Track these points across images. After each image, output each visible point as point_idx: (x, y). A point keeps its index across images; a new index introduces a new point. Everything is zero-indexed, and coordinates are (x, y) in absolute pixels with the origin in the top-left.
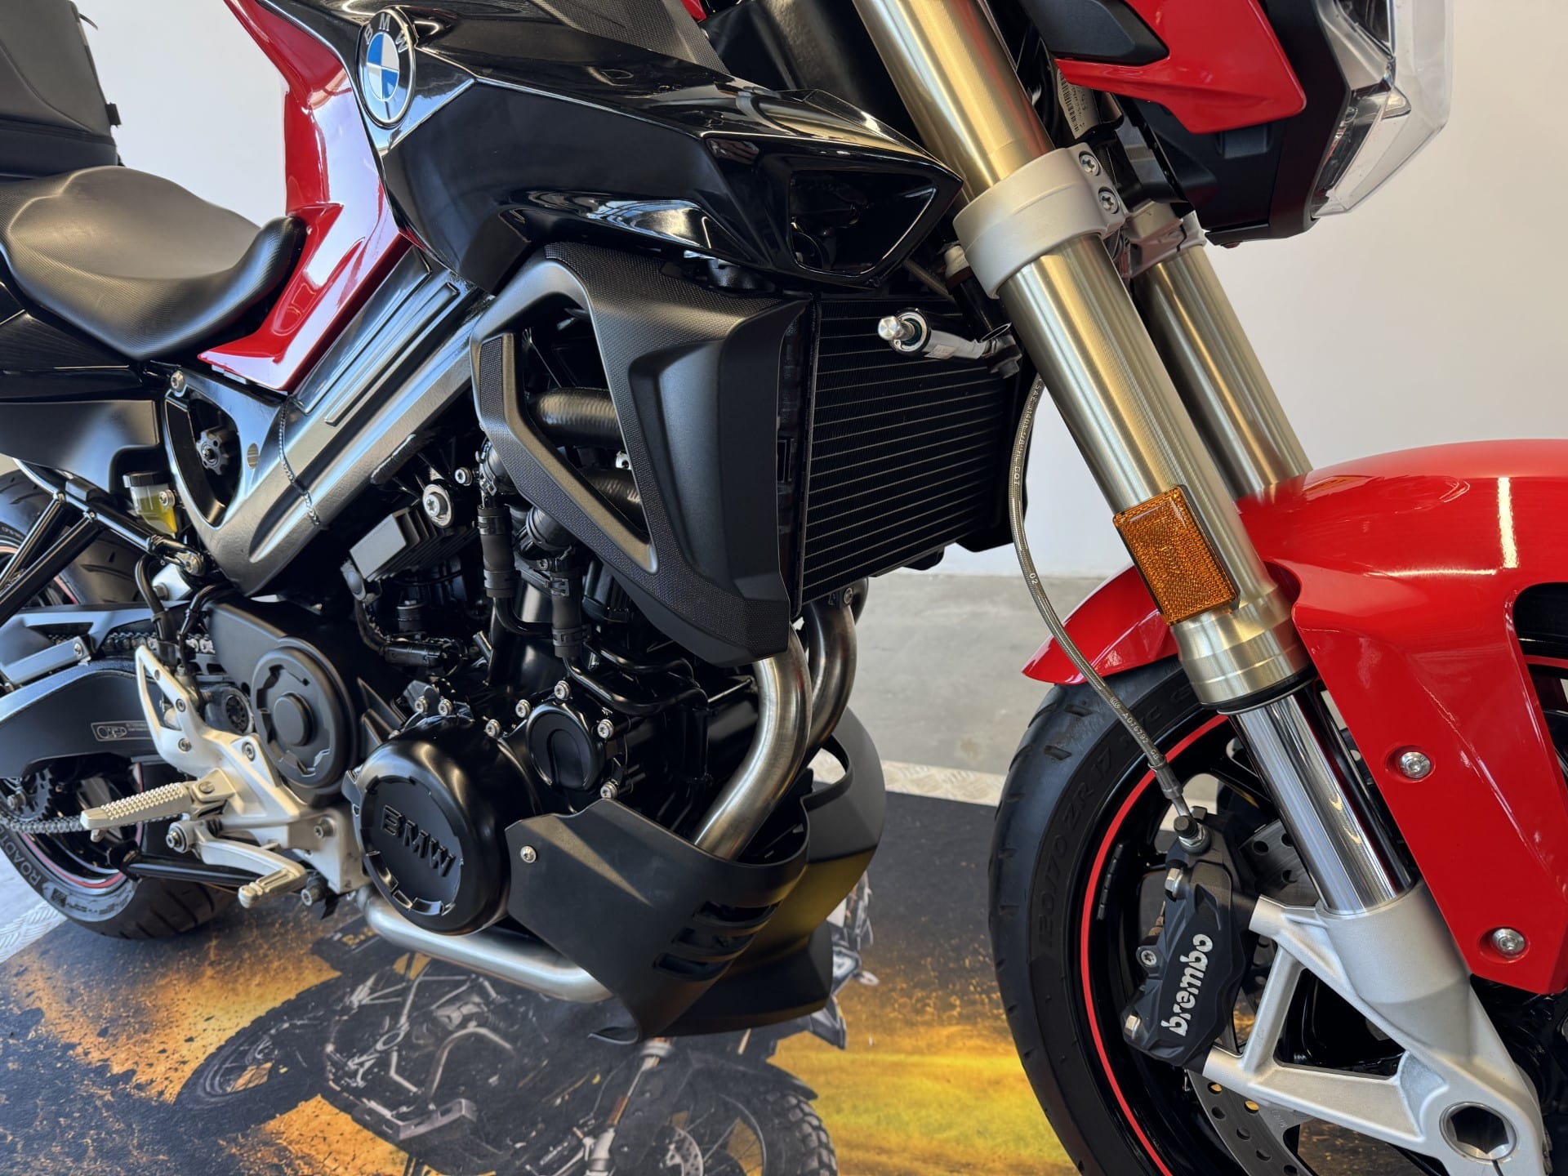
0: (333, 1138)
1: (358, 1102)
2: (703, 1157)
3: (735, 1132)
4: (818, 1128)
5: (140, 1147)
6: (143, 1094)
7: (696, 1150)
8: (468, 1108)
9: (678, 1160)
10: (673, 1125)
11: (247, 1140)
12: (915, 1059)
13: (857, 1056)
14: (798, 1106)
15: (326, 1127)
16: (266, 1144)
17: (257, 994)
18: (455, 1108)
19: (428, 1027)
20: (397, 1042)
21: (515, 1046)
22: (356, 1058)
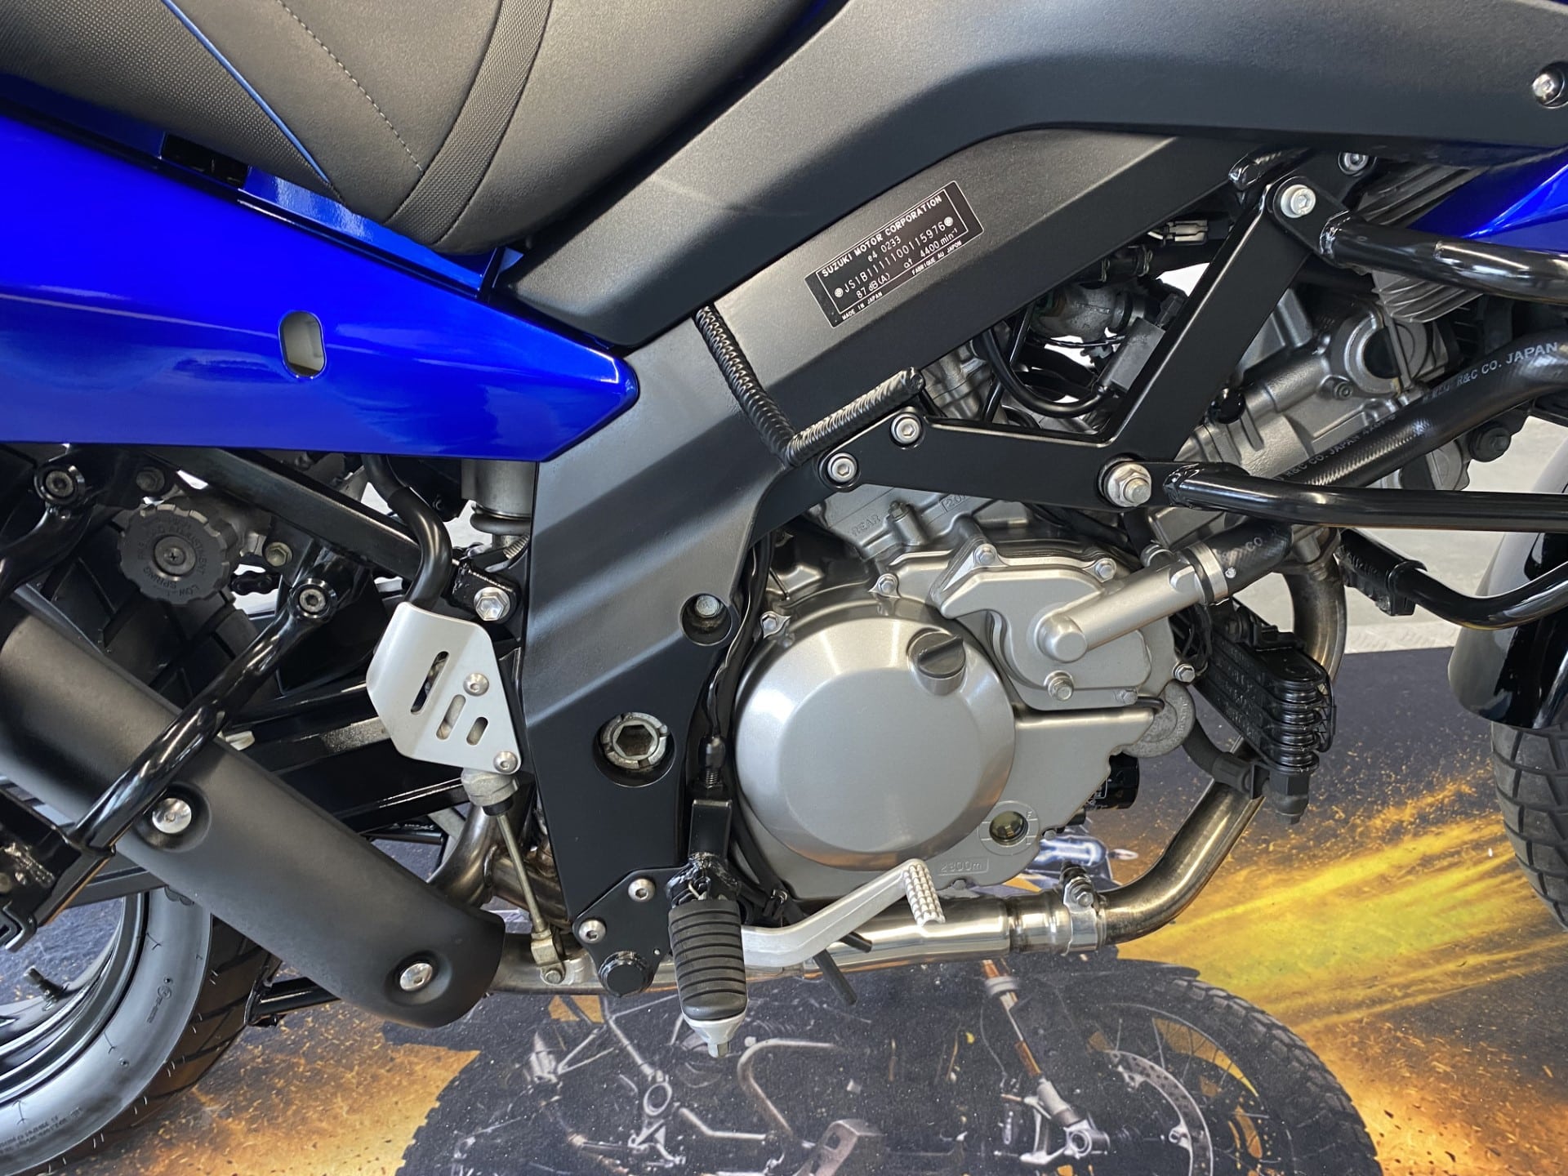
2: (1161, 1066)
3: (1163, 1030)
4: (1229, 997)
7: (1146, 1062)
8: (858, 1127)
9: (1139, 1079)
10: (1099, 1050)
12: (1240, 909)
13: (1192, 925)
14: (1190, 986)
17: (367, 1123)
18: (839, 1133)
19: (693, 1066)
20: (672, 1098)
21: (835, 1042)
22: (634, 1136)
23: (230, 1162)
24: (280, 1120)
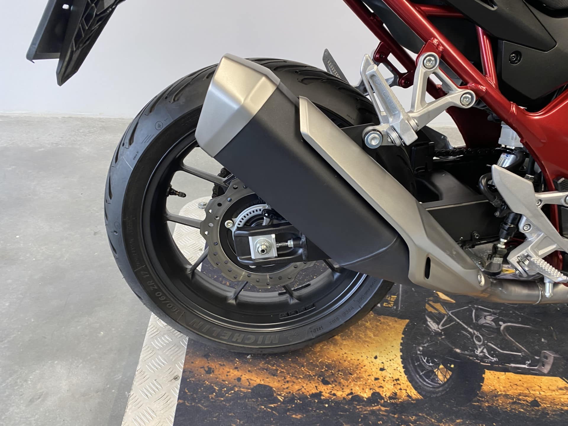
0: (519, 383)
1: (506, 367)
5: (441, 422)
6: (400, 400)
11: (485, 398)
15: (510, 380)
16: (496, 396)
17: (382, 340)
18: (547, 355)
19: (486, 330)
20: (483, 339)
21: (531, 326)
22: (476, 351)
23: (341, 349)
24: (352, 337)
